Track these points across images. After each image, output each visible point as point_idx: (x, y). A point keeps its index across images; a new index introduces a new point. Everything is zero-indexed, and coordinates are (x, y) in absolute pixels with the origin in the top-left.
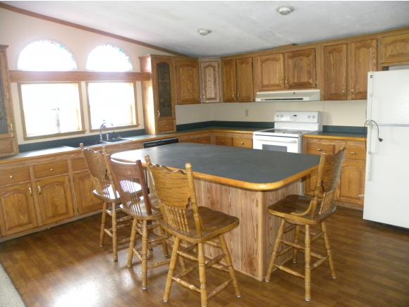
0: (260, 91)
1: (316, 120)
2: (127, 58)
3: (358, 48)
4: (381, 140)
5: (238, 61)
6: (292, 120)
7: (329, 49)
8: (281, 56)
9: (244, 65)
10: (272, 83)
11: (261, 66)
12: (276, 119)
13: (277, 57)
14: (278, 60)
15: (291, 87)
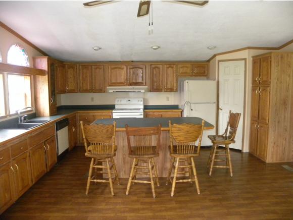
0: (109, 86)
1: (142, 103)
2: (27, 56)
3: (168, 68)
4: (192, 110)
5: (93, 66)
6: (127, 103)
7: (153, 66)
8: (125, 67)
9: (98, 69)
10: (118, 81)
11: (111, 71)
12: (116, 103)
13: (122, 67)
14: (123, 69)
15: (131, 85)
